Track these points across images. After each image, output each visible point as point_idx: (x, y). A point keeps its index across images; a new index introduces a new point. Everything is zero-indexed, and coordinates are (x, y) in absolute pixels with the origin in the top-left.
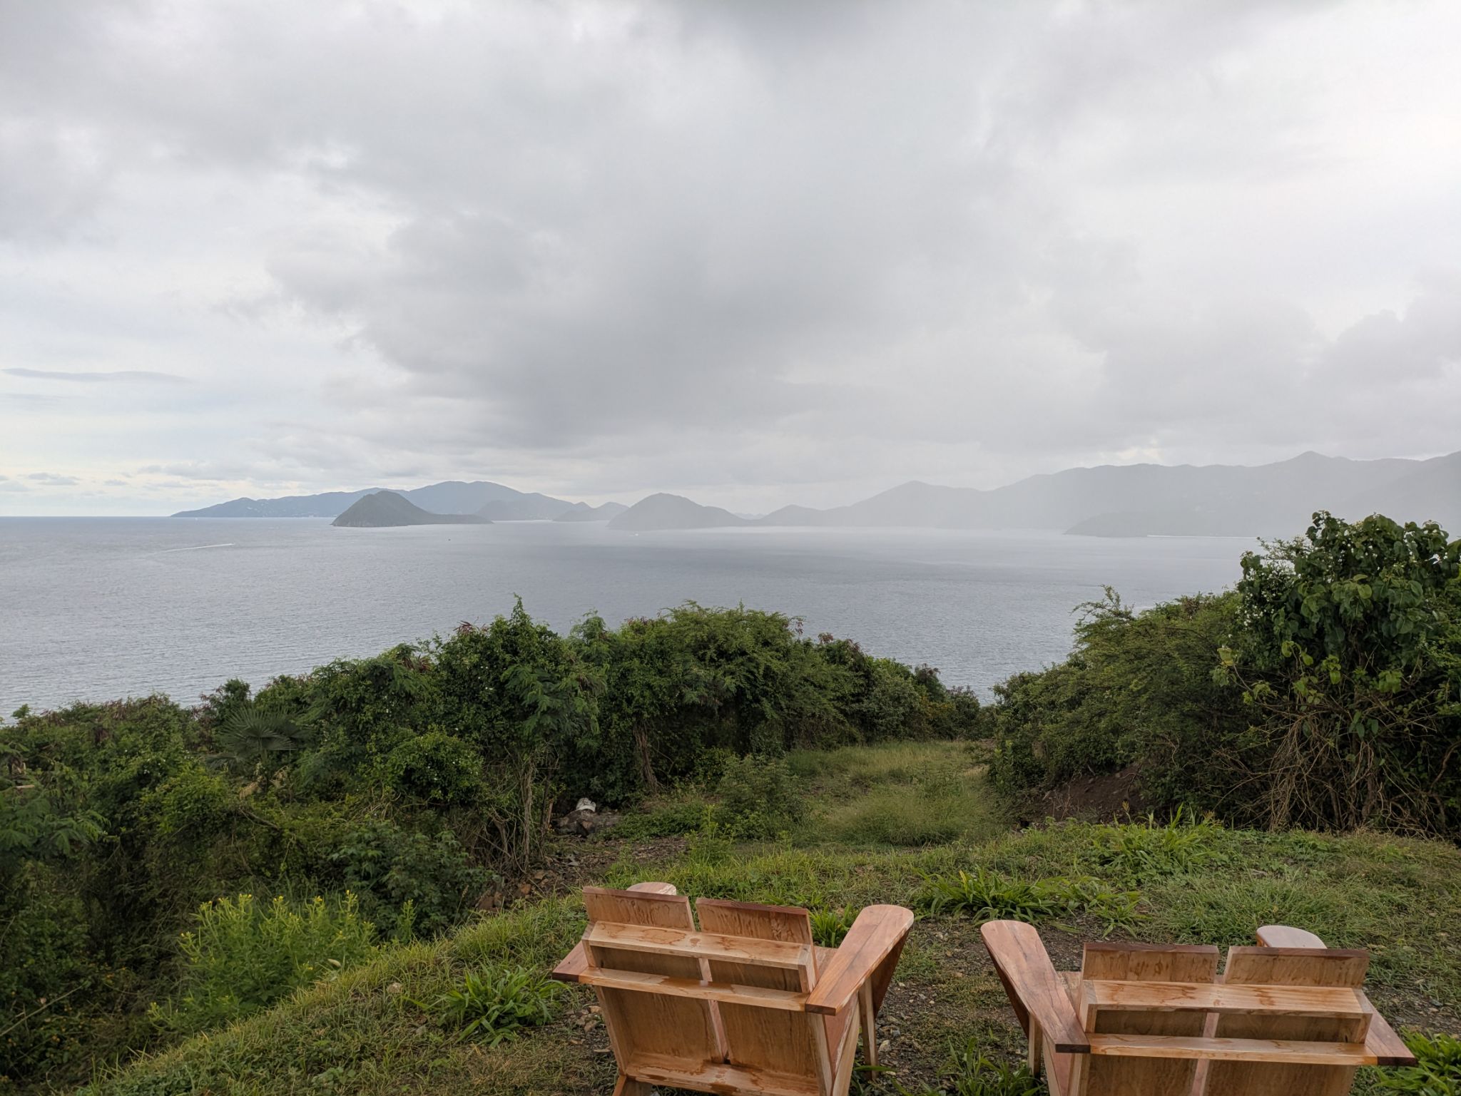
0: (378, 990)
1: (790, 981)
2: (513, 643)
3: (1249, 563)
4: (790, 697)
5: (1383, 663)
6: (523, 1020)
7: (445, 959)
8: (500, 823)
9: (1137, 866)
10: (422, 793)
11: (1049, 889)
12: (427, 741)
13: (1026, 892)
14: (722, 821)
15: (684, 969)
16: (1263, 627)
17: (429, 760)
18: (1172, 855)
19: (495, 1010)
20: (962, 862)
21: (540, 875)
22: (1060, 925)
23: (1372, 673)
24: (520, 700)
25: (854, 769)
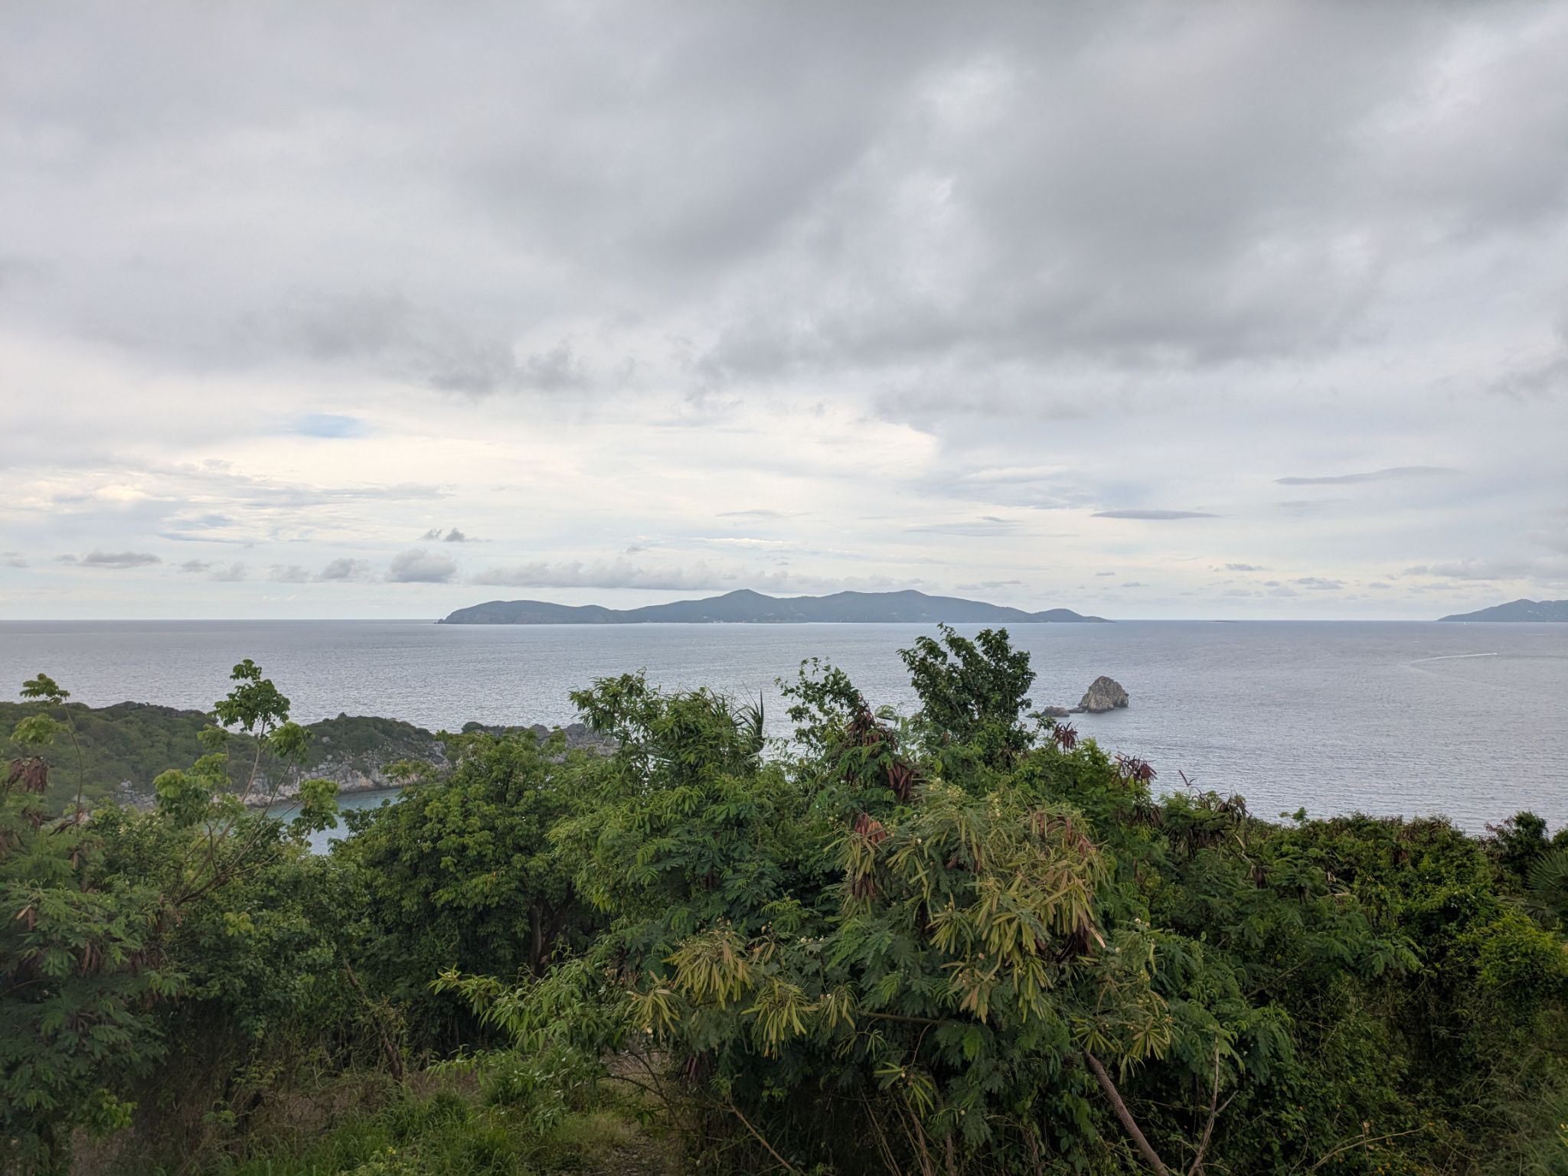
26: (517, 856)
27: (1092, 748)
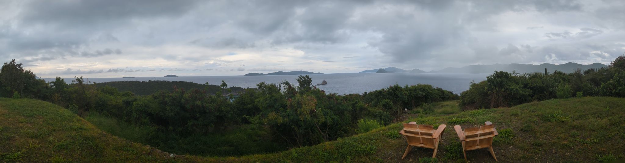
0: (379, 132)
1: (430, 135)
2: (396, 88)
3: (488, 77)
4: (432, 96)
5: (502, 88)
6: (396, 137)
7: (387, 129)
8: (395, 111)
9: (475, 115)
10: (386, 107)
11: (464, 120)
12: (386, 100)
13: (461, 120)
14: (423, 112)
15: (417, 133)
16: (490, 85)
17: (386, 103)
18: (479, 113)
19: (393, 135)
20: (454, 117)
21: (400, 118)
22: (465, 124)
23: (501, 89)
24: (397, 96)
25: (441, 104)
26: (253, 103)
27: (318, 89)
